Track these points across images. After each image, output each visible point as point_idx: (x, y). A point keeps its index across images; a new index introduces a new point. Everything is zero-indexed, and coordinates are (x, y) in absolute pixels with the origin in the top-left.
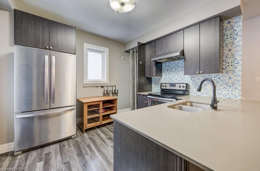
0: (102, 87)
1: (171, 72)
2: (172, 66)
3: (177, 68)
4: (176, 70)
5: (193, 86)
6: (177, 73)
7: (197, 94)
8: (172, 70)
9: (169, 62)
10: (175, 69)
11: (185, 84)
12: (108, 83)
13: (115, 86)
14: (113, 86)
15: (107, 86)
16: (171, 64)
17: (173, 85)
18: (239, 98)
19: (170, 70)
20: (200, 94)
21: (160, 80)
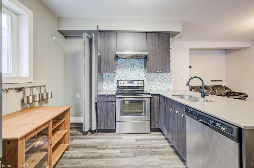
0: (19, 90)
1: (127, 69)
2: (129, 64)
3: (133, 66)
4: (132, 68)
5: (147, 83)
6: (133, 70)
7: (150, 89)
8: (128, 67)
9: (125, 59)
10: (132, 66)
11: (143, 81)
12: (32, 81)
13: (44, 86)
14: (40, 87)
15: (30, 88)
16: (127, 61)
17: (131, 82)
18: (173, 89)
19: (126, 67)
20: (152, 89)
21: (114, 76)
